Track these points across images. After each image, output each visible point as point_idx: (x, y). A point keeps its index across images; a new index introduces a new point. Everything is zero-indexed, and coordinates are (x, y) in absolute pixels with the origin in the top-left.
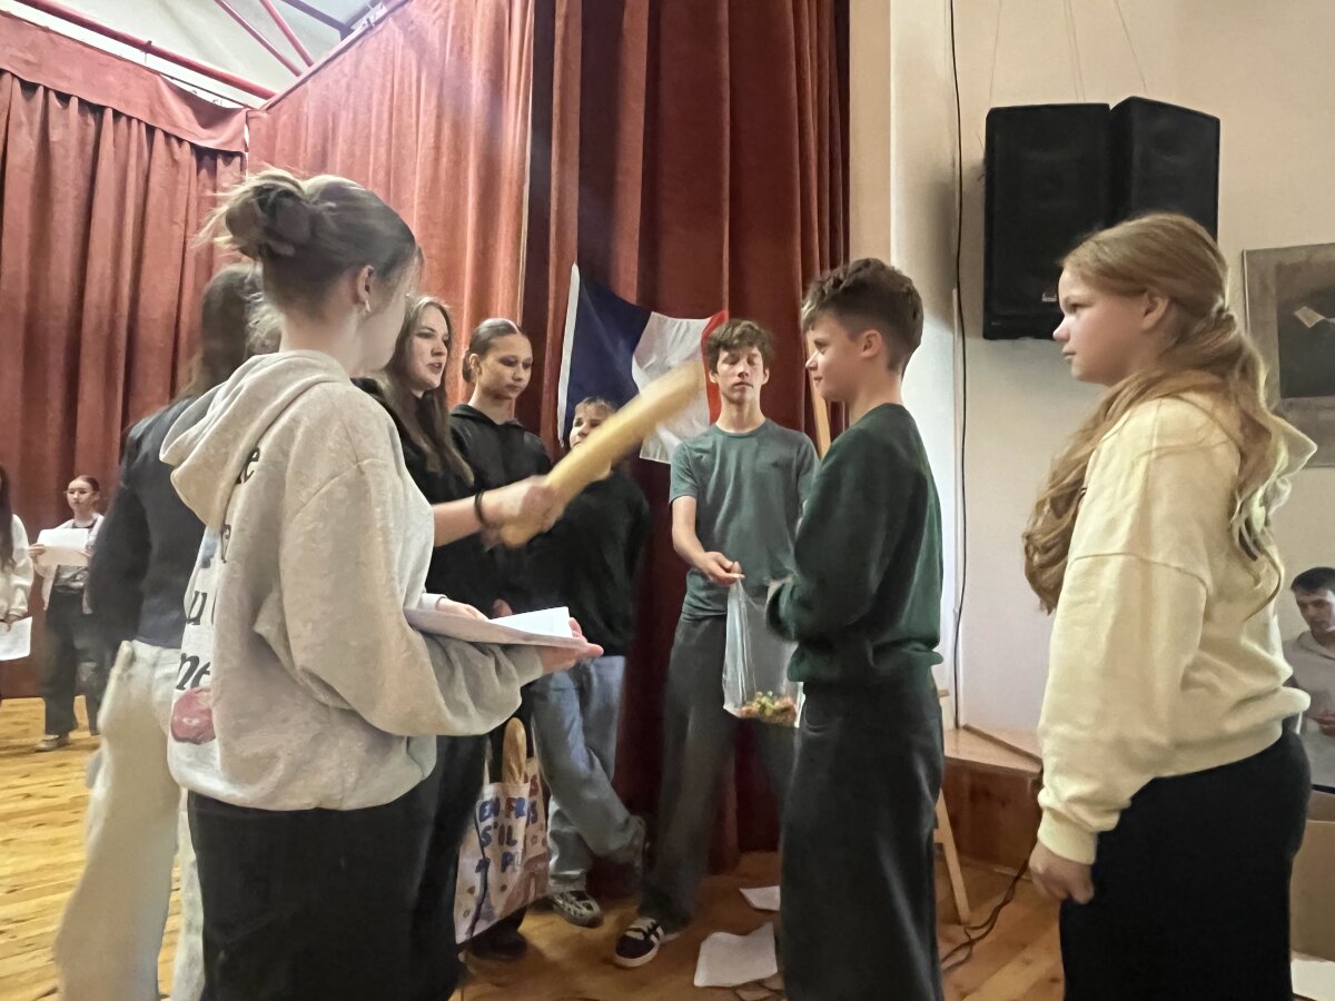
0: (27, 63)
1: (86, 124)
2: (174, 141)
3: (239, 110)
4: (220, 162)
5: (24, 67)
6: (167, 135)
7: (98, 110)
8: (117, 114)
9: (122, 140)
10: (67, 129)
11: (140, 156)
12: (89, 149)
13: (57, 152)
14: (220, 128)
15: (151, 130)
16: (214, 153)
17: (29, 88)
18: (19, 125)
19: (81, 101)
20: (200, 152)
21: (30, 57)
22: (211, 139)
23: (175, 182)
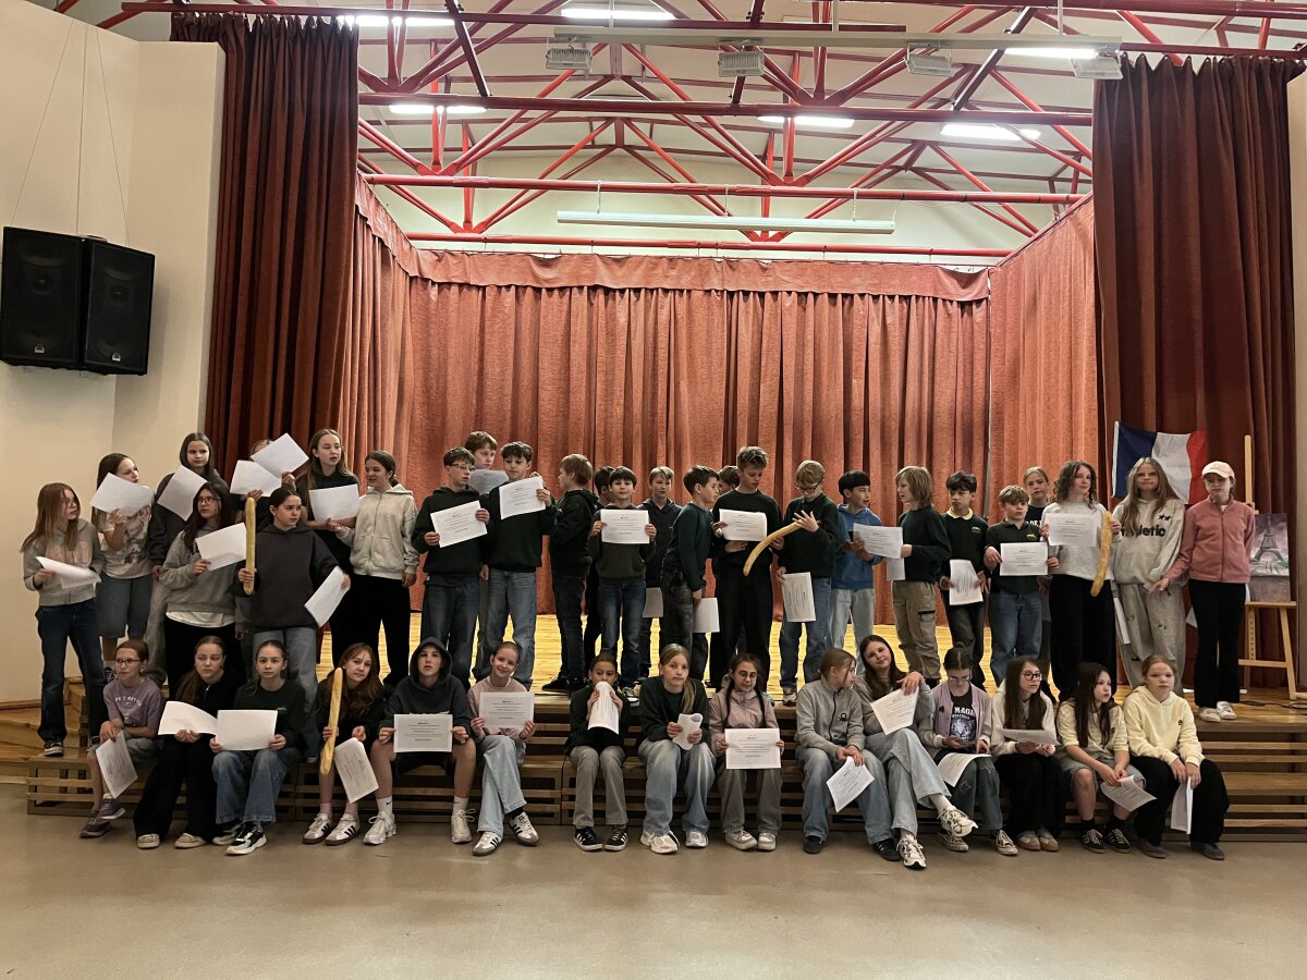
0: (874, 285)
1: (903, 308)
2: (948, 303)
3: (984, 271)
4: (974, 306)
5: (874, 289)
6: (944, 300)
7: (907, 298)
8: (917, 297)
9: (920, 312)
10: (895, 312)
11: (930, 317)
12: (905, 321)
13: (890, 328)
14: (974, 285)
15: (935, 300)
16: (970, 303)
17: (876, 298)
18: (873, 321)
19: (900, 296)
20: (962, 305)
21: (876, 282)
22: (968, 295)
23: (950, 328)
